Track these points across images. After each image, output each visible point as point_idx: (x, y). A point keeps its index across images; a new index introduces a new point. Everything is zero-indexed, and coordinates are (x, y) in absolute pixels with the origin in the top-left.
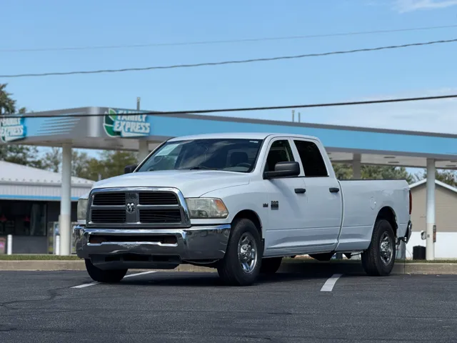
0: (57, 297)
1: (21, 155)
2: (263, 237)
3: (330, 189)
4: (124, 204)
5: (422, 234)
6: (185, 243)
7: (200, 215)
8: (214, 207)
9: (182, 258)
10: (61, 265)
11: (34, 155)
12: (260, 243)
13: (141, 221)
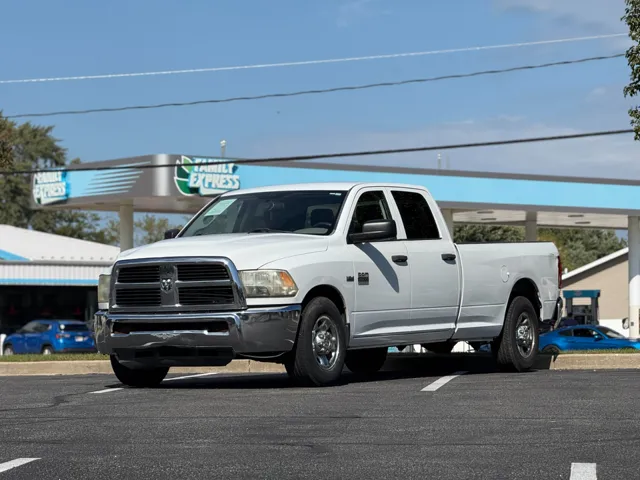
0: (62, 404)
1: (74, 224)
2: (348, 322)
3: (443, 256)
4: (158, 280)
5: (624, 321)
6: (240, 330)
7: (260, 292)
8: (279, 282)
9: (235, 351)
10: (89, 367)
11: (94, 223)
12: (344, 330)
13: (180, 303)
